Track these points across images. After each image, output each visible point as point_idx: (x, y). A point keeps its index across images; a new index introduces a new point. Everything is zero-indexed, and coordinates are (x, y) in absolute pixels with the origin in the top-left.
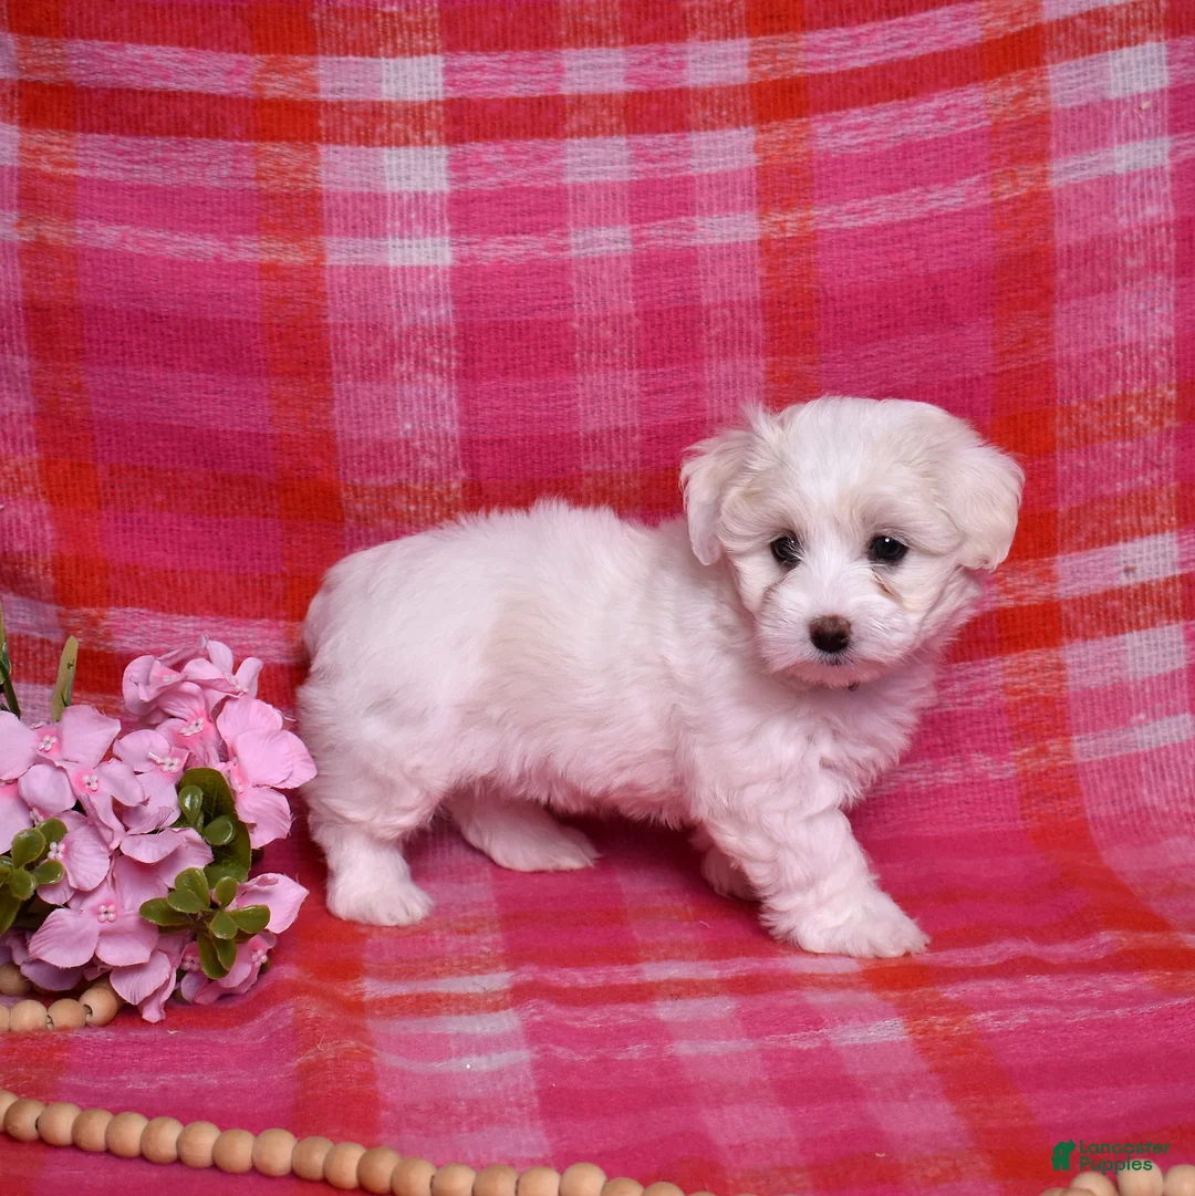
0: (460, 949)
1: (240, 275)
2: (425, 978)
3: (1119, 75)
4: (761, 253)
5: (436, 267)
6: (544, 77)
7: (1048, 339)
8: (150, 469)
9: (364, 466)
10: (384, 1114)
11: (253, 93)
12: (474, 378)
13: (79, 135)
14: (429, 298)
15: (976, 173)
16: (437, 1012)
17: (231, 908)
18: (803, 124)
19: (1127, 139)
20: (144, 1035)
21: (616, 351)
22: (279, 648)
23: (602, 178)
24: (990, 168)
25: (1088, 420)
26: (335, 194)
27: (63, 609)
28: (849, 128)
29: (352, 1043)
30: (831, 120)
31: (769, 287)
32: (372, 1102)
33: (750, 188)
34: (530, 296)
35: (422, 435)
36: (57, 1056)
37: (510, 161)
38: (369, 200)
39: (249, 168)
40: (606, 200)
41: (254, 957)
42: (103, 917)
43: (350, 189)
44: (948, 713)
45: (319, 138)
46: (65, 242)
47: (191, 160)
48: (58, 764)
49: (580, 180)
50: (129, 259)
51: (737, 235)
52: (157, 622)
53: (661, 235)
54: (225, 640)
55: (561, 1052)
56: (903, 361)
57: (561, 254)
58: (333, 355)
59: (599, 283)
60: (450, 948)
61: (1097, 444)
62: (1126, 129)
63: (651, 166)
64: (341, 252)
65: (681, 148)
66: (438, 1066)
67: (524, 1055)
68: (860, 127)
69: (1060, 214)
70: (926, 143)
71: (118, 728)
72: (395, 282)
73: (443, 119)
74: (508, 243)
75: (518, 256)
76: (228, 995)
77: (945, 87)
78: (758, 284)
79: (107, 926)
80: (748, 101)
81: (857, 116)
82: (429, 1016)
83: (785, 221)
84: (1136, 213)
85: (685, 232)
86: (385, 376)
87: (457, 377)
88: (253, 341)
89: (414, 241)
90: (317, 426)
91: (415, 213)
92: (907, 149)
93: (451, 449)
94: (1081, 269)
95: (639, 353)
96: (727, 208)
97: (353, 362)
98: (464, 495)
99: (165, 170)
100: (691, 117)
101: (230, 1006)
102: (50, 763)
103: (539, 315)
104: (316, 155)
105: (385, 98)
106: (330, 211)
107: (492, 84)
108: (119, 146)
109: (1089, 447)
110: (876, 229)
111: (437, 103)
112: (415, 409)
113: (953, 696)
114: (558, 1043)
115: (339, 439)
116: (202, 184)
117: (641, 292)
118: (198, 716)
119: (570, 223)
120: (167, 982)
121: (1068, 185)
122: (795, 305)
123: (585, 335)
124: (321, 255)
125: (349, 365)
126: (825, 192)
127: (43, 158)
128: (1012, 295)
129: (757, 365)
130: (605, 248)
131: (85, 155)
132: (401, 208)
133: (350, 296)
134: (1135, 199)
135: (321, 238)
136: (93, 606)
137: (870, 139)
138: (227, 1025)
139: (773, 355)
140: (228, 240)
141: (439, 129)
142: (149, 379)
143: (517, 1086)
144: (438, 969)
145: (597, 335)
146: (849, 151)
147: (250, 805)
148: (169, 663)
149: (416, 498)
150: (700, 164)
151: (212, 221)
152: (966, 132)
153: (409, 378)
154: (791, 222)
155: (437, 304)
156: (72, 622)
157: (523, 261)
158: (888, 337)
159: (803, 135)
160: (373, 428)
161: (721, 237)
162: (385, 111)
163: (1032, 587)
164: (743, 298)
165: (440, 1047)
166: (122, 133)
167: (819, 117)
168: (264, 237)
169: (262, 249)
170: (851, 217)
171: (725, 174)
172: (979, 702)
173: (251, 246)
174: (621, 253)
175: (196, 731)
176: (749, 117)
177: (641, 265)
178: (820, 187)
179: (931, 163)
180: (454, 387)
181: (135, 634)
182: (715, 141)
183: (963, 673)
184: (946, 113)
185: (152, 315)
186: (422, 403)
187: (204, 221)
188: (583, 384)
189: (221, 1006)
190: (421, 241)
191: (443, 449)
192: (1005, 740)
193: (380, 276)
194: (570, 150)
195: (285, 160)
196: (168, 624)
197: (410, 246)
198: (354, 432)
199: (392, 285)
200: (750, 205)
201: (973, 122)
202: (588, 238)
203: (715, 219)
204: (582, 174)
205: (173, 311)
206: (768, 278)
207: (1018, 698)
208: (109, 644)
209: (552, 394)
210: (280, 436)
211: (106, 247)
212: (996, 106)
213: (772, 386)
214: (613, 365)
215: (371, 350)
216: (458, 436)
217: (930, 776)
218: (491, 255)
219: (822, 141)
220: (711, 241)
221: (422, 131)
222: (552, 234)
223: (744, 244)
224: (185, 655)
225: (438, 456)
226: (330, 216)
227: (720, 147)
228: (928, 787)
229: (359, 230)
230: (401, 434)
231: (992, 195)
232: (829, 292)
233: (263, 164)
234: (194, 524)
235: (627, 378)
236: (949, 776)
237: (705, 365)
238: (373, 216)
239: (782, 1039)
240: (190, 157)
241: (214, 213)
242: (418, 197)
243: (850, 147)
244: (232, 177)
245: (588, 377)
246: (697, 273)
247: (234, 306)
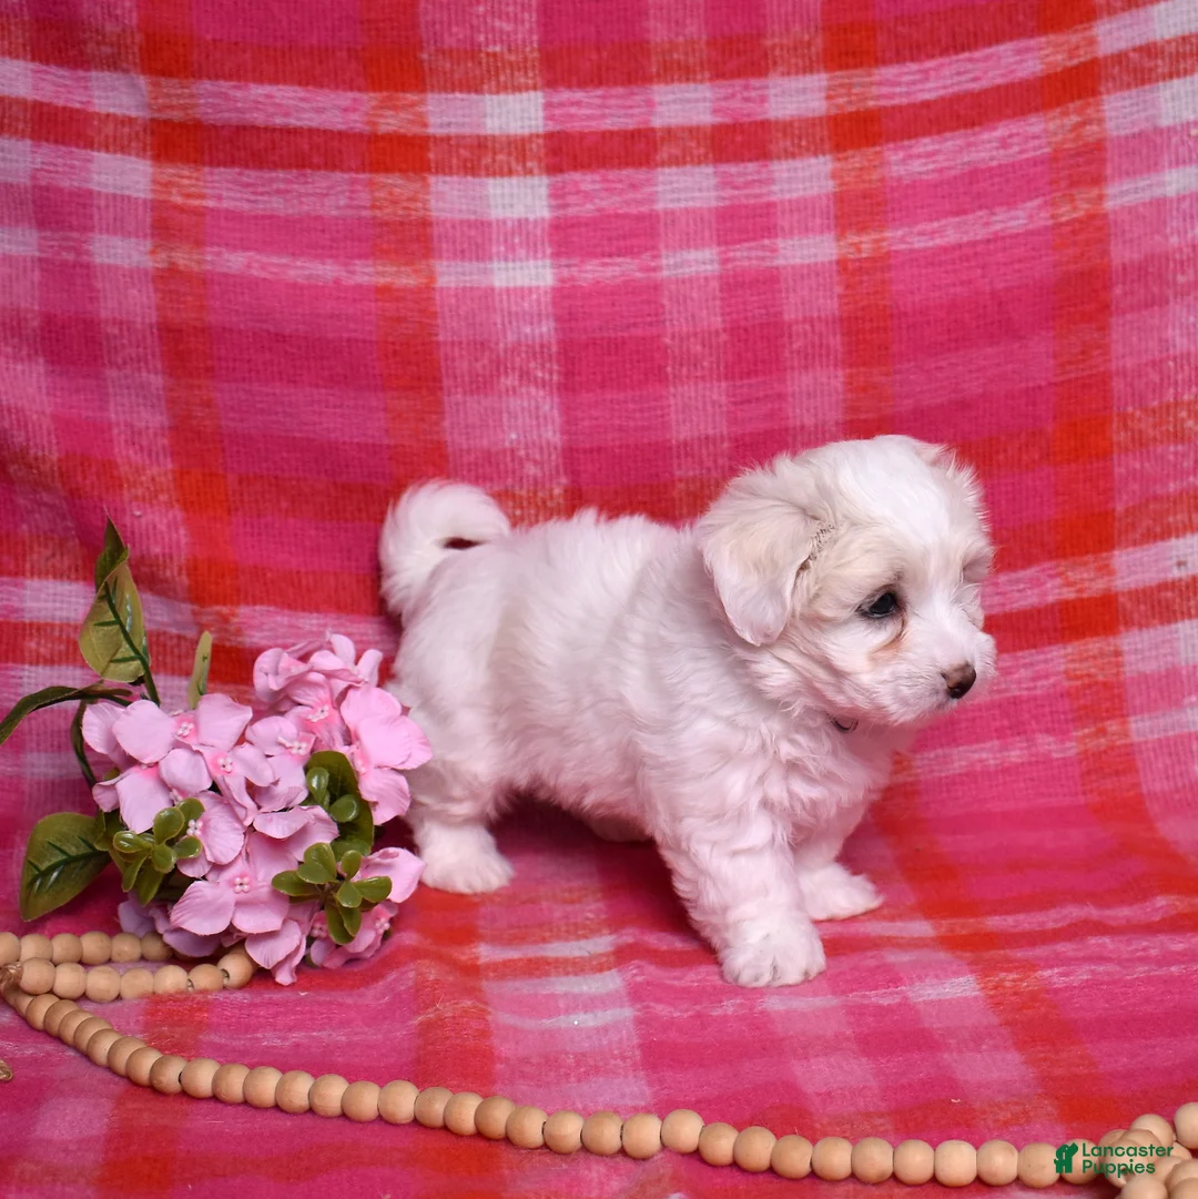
0: (567, 917)
1: (358, 297)
2: (535, 942)
3: (1170, 105)
4: (839, 272)
5: (538, 288)
6: (636, 111)
7: (1105, 349)
8: (276, 477)
9: (473, 474)
10: (499, 1067)
11: (367, 129)
12: (574, 390)
13: (207, 169)
14: (532, 317)
15: (1037, 197)
16: (547, 974)
17: (355, 879)
18: (877, 152)
19: (1177, 164)
20: (277, 996)
21: (706, 364)
23: (691, 204)
24: (1050, 192)
25: (1143, 426)
26: (444, 222)
27: (196, 607)
28: (919, 156)
29: (469, 1003)
30: (903, 148)
31: (848, 303)
32: (488, 1056)
33: (828, 213)
34: (625, 314)
35: (526, 444)
36: (198, 1016)
37: (607, 190)
38: (476, 227)
39: (364, 197)
40: (695, 224)
41: (378, 925)
42: (238, 888)
43: (458, 217)
44: (1015, 697)
45: (429, 170)
46: (196, 268)
47: (311, 191)
48: (195, 748)
49: (671, 206)
50: (253, 284)
51: (816, 255)
52: (282, 619)
53: (746, 256)
54: (349, 635)
55: (662, 1010)
56: (971, 371)
57: (652, 274)
58: (443, 370)
59: (689, 301)
60: (557, 914)
61: (1151, 449)
62: (1177, 154)
63: (736, 192)
64: (450, 275)
65: (764, 176)
66: (547, 1023)
67: (627, 1013)
68: (929, 155)
69: (1116, 235)
70: (990, 169)
71: (249, 714)
72: (501, 302)
73: (543, 151)
74: (604, 265)
75: (614, 277)
76: (354, 959)
77: (1008, 117)
78: (836, 301)
79: (242, 896)
80: (826, 133)
81: (926, 144)
82: (539, 977)
83: (861, 242)
84: (1186, 232)
85: (768, 254)
86: (492, 389)
87: (559, 388)
88: (369, 357)
89: (518, 264)
90: (429, 437)
91: (519, 238)
92: (974, 174)
93: (554, 457)
94: (1135, 285)
95: (726, 367)
96: (807, 230)
97: (463, 376)
98: (566, 499)
99: (286, 200)
100: (773, 147)
101: (356, 970)
102: (188, 747)
103: (638, 332)
104: (426, 186)
105: (489, 132)
106: (439, 237)
107: (589, 118)
108: (245, 179)
109: (1144, 451)
110: (945, 250)
111: (538, 136)
112: (520, 421)
113: (1019, 682)
114: (658, 1000)
115: (450, 449)
116: (321, 213)
117: (728, 310)
118: (323, 703)
119: (662, 246)
120: (298, 948)
121: (1123, 207)
122: (871, 320)
123: (677, 351)
124: (432, 278)
125: (459, 380)
126: (897, 215)
127: (174, 190)
128: (1072, 309)
129: (836, 377)
130: (693, 269)
131: (214, 188)
132: (506, 234)
133: (459, 315)
134: (1185, 220)
135: (432, 261)
136: (224, 604)
137: (938, 166)
138: (352, 987)
139: (851, 366)
140: (346, 265)
141: (540, 160)
142: (274, 394)
143: (620, 1042)
144: (547, 934)
145: (688, 350)
146: (918, 177)
147: (370, 786)
148: (296, 655)
149: (521, 503)
150: (782, 191)
151: (331, 247)
152: (1028, 159)
153: (514, 391)
154: (866, 243)
155: (540, 322)
156: (205, 619)
157: (618, 281)
158: (957, 349)
159: (876, 163)
160: (481, 437)
161: (802, 258)
162: (490, 144)
163: (1091, 580)
164: (823, 315)
165: (550, 1006)
166: (247, 167)
167: (891, 145)
168: (378, 262)
169: (378, 273)
170: (923, 238)
171: (805, 200)
172: (1043, 686)
173: (366, 270)
174: (709, 274)
175: (322, 717)
176: (827, 147)
177: (728, 284)
178: (893, 210)
179: (997, 187)
180: (556, 399)
181: (262, 630)
182: (796, 169)
183: (1027, 661)
184: (1009, 141)
185: (277, 335)
186: (526, 414)
187: (323, 248)
188: (674, 395)
189: (348, 969)
190: (524, 264)
191: (546, 457)
192: (1067, 721)
193: (487, 297)
194: (661, 178)
195: (397, 190)
196: (294, 621)
197: (514, 269)
198: (464, 442)
199: (497, 305)
200: (829, 227)
201: (1035, 149)
202: (678, 260)
203: (795, 241)
204: (672, 201)
205: (297, 330)
206: (846, 296)
207: (1079, 683)
208: (240, 639)
209: (646, 405)
210: (396, 446)
211: (232, 271)
212: (1056, 134)
213: (849, 396)
214: (703, 378)
215: (478, 366)
216: (559, 444)
217: (998, 755)
218: (589, 276)
219: (895, 168)
220: (792, 262)
221: (524, 162)
222: (646, 256)
223: (823, 264)
224: (310, 648)
225: (542, 463)
226: (440, 241)
227: (800, 174)
228: (996, 765)
229: (467, 254)
230: (507, 444)
231: (1053, 217)
232: (902, 309)
233: (377, 194)
234: (317, 528)
235: (715, 390)
236: (1015, 755)
237: (788, 377)
238: (479, 240)
239: (864, 996)
240: (310, 188)
241: (332, 240)
242: (521, 224)
243: (920, 173)
244: (349, 207)
245: (680, 389)
246: (780, 291)
247: (352, 326)
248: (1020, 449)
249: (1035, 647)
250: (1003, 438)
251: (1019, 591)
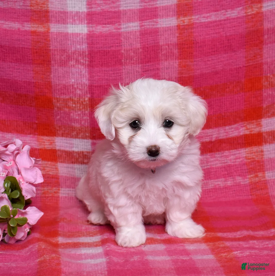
1: (25, 34)
2: (77, 237)
4: (177, 29)
5: (82, 33)
7: (261, 55)
9: (60, 92)
10: (63, 275)
12: (93, 67)
14: (80, 43)
15: (241, 6)
16: (80, 247)
21: (135, 59)
22: (35, 143)
23: (131, 8)
24: (245, 5)
25: (273, 80)
26: (53, 11)
29: (54, 255)
31: (180, 39)
32: (59, 271)
33: (174, 10)
34: (109, 43)
35: (77, 83)
38: (63, 13)
39: (28, 3)
40: (132, 14)
41: (26, 230)
43: (58, 10)
44: (229, 165)
49: (125, 8)
51: (170, 24)
53: (148, 24)
55: (115, 259)
56: (219, 62)
57: (119, 30)
58: (52, 58)
59: (130, 39)
60: (83, 229)
63: (146, 4)
64: (55, 28)
66: (79, 262)
67: (104, 260)
69: (265, 19)
74: (103, 27)
75: (106, 31)
76: (18, 241)
78: (176, 39)
82: (77, 248)
83: (185, 20)
85: (155, 23)
86: (67, 65)
87: (88, 66)
88: (28, 53)
89: (76, 26)
90: (46, 80)
91: (77, 17)
93: (86, 88)
94: (271, 35)
95: (141, 59)
96: (167, 16)
97: (58, 61)
98: (89, 102)
99: (4, 3)
101: (19, 244)
103: (113, 49)
106: (51, 16)
110: (211, 22)
112: (75, 76)
113: (231, 160)
114: (114, 256)
115: (53, 84)
116: (15, 7)
117: (142, 41)
118: (11, 160)
119: (122, 21)
121: (268, 10)
122: (187, 44)
123: (126, 54)
124: (49, 29)
125: (56, 62)
128: (251, 43)
129: (176, 63)
130: (131, 29)
132: (72, 16)
133: (57, 41)
135: (49, 24)
138: (18, 249)
139: (180, 59)
140: (22, 24)
143: (101, 269)
144: (80, 235)
145: (129, 54)
147: (24, 187)
148: (3, 145)
149: (75, 102)
150: (160, 3)
151: (17, 18)
153: (74, 66)
154: (186, 20)
155: (82, 44)
158: (214, 54)
160: (63, 80)
161: (166, 25)
164: (172, 43)
165: (80, 257)
168: (32, 23)
169: (32, 27)
170: (204, 19)
171: (167, 6)
172: (238, 161)
173: (28, 26)
174: (136, 30)
175: (10, 165)
177: (142, 33)
178: (195, 10)
180: (87, 69)
183: (234, 153)
186: (77, 74)
187: (15, 18)
188: (125, 69)
189: (17, 244)
190: (78, 26)
191: (83, 88)
192: (245, 172)
193: (66, 36)
196: (3, 135)
198: (57, 82)
199: (69, 38)
200: (174, 15)
202: (127, 26)
203: (164, 19)
204: (125, 7)
205: (6, 44)
206: (179, 37)
207: (250, 160)
209: (115, 72)
210: (36, 83)
213: (180, 69)
214: (134, 63)
215: (63, 57)
216: (87, 84)
217: (224, 183)
218: (98, 30)
220: (163, 26)
222: (116, 25)
223: (172, 26)
224: (8, 143)
225: (82, 90)
226: (52, 18)
228: (223, 186)
229: (60, 22)
230: (71, 83)
231: (246, 13)
232: (197, 41)
233: (32, 2)
234: (11, 107)
235: (137, 67)
236: (229, 183)
237: (161, 63)
238: (64, 18)
239: (178, 257)
241: (18, 16)
242: (77, 13)
244: (23, 6)
245: (126, 67)
246: (159, 35)
247: (23, 43)
248: (233, 87)
249: (236, 149)
250: (228, 84)
251: (232, 131)
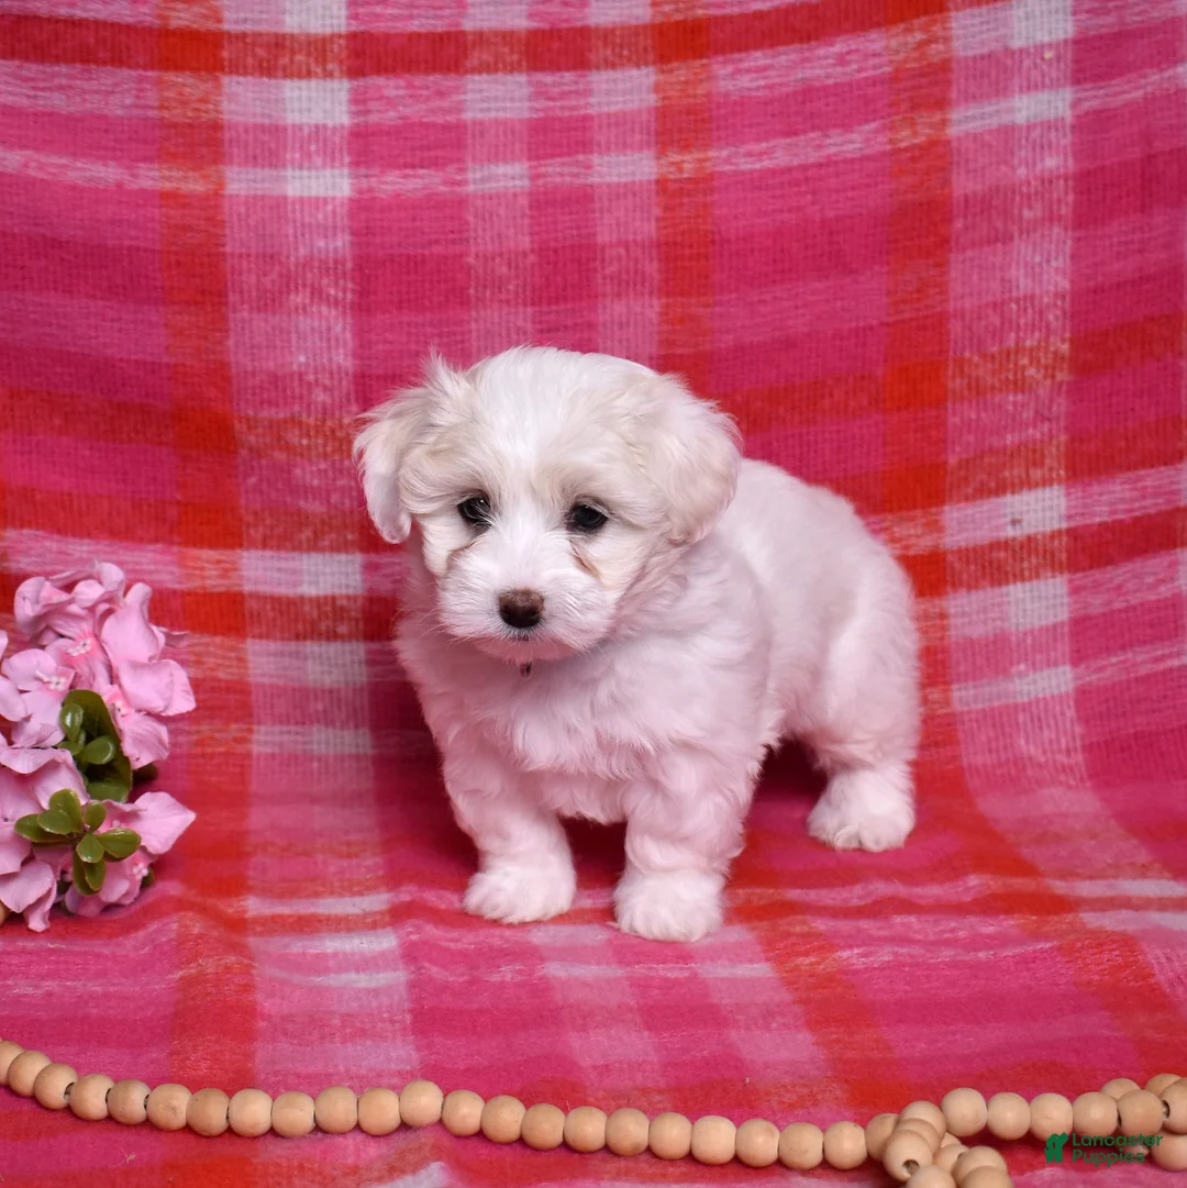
0: (341, 872)
1: (141, 202)
2: (306, 897)
3: (1023, 24)
4: (658, 193)
5: (334, 198)
6: (447, 12)
7: (943, 288)
8: (49, 393)
9: (257, 398)
10: (262, 1024)
11: (157, 22)
12: (368, 310)
14: (326, 230)
15: (874, 120)
16: (318, 932)
17: (101, 831)
18: (703, 65)
19: (1029, 89)
20: (30, 945)
21: (511, 287)
22: (172, 573)
23: (501, 115)
24: (889, 115)
26: (236, 125)
28: (748, 71)
29: (233, 958)
30: (733, 62)
31: (666, 227)
32: (250, 1012)
33: (649, 129)
34: (427, 230)
35: (316, 368)
37: (411, 96)
38: (270, 132)
39: (152, 97)
40: (505, 135)
41: (135, 870)
43: (251, 120)
45: (222, 69)
47: (95, 88)
49: (480, 116)
50: (29, 184)
51: (633, 174)
52: (52, 544)
53: (559, 172)
54: (120, 564)
55: (435, 971)
56: (797, 307)
57: (457, 189)
58: (229, 284)
59: (495, 219)
60: (332, 869)
61: (988, 397)
62: (1028, 79)
63: (551, 104)
64: (240, 182)
65: (581, 87)
66: (318, 980)
67: (395, 978)
68: (760, 70)
69: (958, 163)
70: (825, 88)
72: (294, 212)
73: (344, 54)
74: (406, 176)
75: (415, 189)
76: (109, 908)
77: (848, 31)
78: (653, 223)
80: (649, 42)
81: (758, 58)
83: (683, 162)
84: (1034, 164)
85: (583, 171)
86: (280, 306)
87: (352, 308)
88: (151, 267)
89: (314, 173)
90: (212, 357)
91: (315, 145)
92: (808, 93)
93: (344, 383)
94: (978, 219)
95: (533, 290)
96: (624, 146)
97: (249, 292)
99: (68, 97)
100: (592, 57)
101: (115, 917)
103: (437, 249)
104: (218, 86)
105: (287, 30)
106: (231, 141)
107: (395, 18)
108: (25, 73)
109: (981, 399)
110: (773, 172)
111: (340, 36)
112: (309, 343)
114: (434, 962)
115: (234, 371)
116: (106, 112)
117: (536, 229)
118: (86, 636)
119: (469, 159)
120: (48, 894)
121: (967, 134)
122: (691, 246)
123: (481, 270)
124: (221, 185)
125: (246, 296)
126: (723, 133)
128: (908, 243)
129: (651, 306)
130: (502, 184)
132: (302, 140)
133: (248, 225)
134: (1034, 150)
135: (221, 167)
137: (770, 82)
138: (111, 936)
139: (668, 294)
140: (129, 168)
141: (341, 62)
142: (48, 305)
143: (391, 1006)
144: (320, 889)
145: (493, 271)
146: (747, 93)
147: (130, 725)
148: (60, 584)
149: (309, 431)
150: (600, 104)
151: (114, 149)
152: (867, 78)
153: (304, 309)
154: (688, 163)
155: (335, 235)
157: (420, 195)
158: (782, 281)
159: (702, 77)
160: (267, 359)
161: (619, 176)
162: (288, 43)
163: (918, 536)
164: (639, 239)
165: (320, 964)
166: (27, 59)
167: (720, 58)
168: (165, 166)
169: (163, 178)
170: (749, 159)
171: (625, 113)
173: (151, 174)
174: (518, 190)
175: (83, 652)
176: (651, 57)
177: (538, 201)
178: (718, 128)
179: (831, 108)
180: (349, 320)
181: (31, 556)
182: (615, 81)
184: (848, 58)
185: (53, 240)
186: (317, 335)
187: (106, 149)
188: (477, 321)
189: (107, 917)
190: (320, 173)
191: (336, 382)
193: (278, 206)
194: (470, 86)
195: (188, 90)
196: (63, 547)
197: (309, 178)
198: (249, 363)
199: (290, 215)
200: (648, 144)
201: (874, 68)
202: (486, 173)
203: (613, 158)
204: (481, 110)
205: (75, 236)
206: (664, 219)
208: (5, 565)
209: (445, 330)
210: (176, 365)
211: (9, 171)
212: (898, 52)
213: (665, 328)
214: (508, 302)
216: (351, 370)
218: (389, 187)
219: (722, 83)
220: (608, 179)
221: (325, 61)
222: (451, 169)
223: (641, 182)
224: (79, 577)
225: (331, 390)
226: (231, 147)
227: (620, 86)
229: (259, 160)
230: (295, 367)
231: (891, 141)
232: (725, 234)
233: (166, 94)
234: (91, 449)
235: (521, 316)
237: (600, 305)
238: (273, 146)
239: (651, 968)
240: (94, 85)
241: (115, 141)
242: (319, 130)
243: (749, 89)
244: (135, 106)
245: (482, 313)
246: (594, 211)
247: (133, 233)
248: (847, 394)
250: (829, 382)
